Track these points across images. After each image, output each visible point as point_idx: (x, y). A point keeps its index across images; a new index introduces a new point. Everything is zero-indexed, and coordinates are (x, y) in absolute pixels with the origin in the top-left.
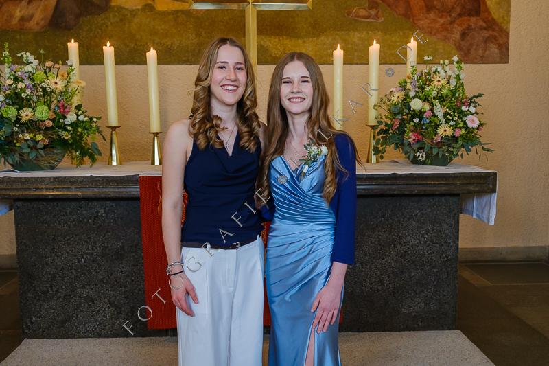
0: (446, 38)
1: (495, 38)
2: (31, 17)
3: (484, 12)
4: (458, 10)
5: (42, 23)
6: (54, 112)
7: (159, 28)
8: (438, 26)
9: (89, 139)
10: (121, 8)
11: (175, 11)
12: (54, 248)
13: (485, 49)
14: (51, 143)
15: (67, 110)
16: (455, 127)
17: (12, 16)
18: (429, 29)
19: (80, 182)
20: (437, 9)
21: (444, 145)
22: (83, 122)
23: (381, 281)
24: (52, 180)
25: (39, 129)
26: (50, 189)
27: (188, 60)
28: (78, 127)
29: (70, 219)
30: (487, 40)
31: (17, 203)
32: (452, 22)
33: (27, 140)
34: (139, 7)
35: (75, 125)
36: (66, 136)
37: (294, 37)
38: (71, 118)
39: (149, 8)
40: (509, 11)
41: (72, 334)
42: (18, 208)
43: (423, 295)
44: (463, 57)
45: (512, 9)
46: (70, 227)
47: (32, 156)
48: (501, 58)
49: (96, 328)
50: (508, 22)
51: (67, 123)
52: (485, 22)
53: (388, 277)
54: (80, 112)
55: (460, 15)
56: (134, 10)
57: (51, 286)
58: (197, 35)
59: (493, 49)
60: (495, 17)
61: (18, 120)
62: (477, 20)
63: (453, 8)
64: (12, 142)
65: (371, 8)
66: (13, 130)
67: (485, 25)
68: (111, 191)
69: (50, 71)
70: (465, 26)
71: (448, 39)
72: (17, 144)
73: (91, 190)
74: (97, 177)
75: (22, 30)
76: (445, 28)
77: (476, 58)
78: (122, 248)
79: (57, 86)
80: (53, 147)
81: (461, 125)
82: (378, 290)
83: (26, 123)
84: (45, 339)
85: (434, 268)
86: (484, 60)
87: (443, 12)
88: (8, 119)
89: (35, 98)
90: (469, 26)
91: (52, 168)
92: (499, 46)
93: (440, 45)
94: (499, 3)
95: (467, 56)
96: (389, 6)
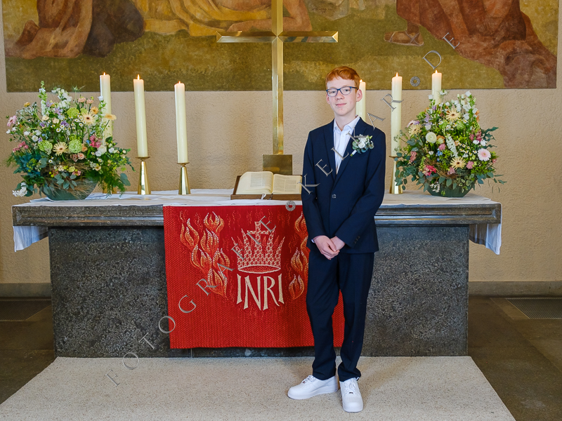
0: (489, 63)
1: (541, 62)
2: (66, 44)
3: (530, 35)
4: (503, 33)
5: (76, 50)
6: (86, 145)
7: (193, 54)
8: (481, 50)
9: (119, 171)
10: (155, 34)
11: (209, 37)
12: (84, 273)
13: (531, 74)
14: (83, 174)
15: (97, 144)
16: (468, 160)
17: (46, 43)
18: (472, 53)
19: (109, 211)
20: (480, 33)
21: (458, 177)
22: (113, 154)
23: (393, 307)
24: (83, 209)
25: (73, 162)
26: (82, 217)
27: (222, 86)
28: (108, 159)
29: (99, 245)
30: (533, 64)
31: (52, 230)
32: (496, 46)
33: (60, 172)
34: (173, 33)
35: (105, 157)
36: (97, 167)
37: (331, 62)
38: (101, 150)
39: (183, 34)
40: (557, 34)
41: (101, 354)
42: (52, 235)
43: (433, 322)
44: (508, 82)
45: (559, 32)
46: (99, 253)
47: (65, 187)
48: (548, 83)
49: (123, 348)
50: (556, 45)
51: (98, 155)
52: (531, 46)
53: (400, 304)
54: (111, 145)
55: (504, 39)
56: (168, 36)
57: (82, 308)
58: (231, 61)
59: (540, 73)
60: (542, 41)
61: (53, 153)
62: (522, 43)
63: (497, 31)
64: (47, 173)
65: (410, 32)
66: (48, 162)
67: (530, 48)
68: (137, 220)
69: (83, 105)
70: (510, 50)
71: (492, 64)
72: (52, 176)
73: (119, 218)
74: (124, 207)
75: (56, 57)
76: (488, 52)
77: (521, 84)
78: (148, 273)
79: (88, 121)
80: (84, 178)
81: (473, 158)
82: (390, 317)
83: (61, 156)
84: (76, 358)
85: (444, 295)
86: (530, 85)
87: (486, 35)
88: (44, 152)
89: (69, 133)
90: (514, 50)
91: (83, 197)
92: (546, 71)
93: (484, 70)
94: (545, 26)
95: (511, 81)
96: (429, 29)
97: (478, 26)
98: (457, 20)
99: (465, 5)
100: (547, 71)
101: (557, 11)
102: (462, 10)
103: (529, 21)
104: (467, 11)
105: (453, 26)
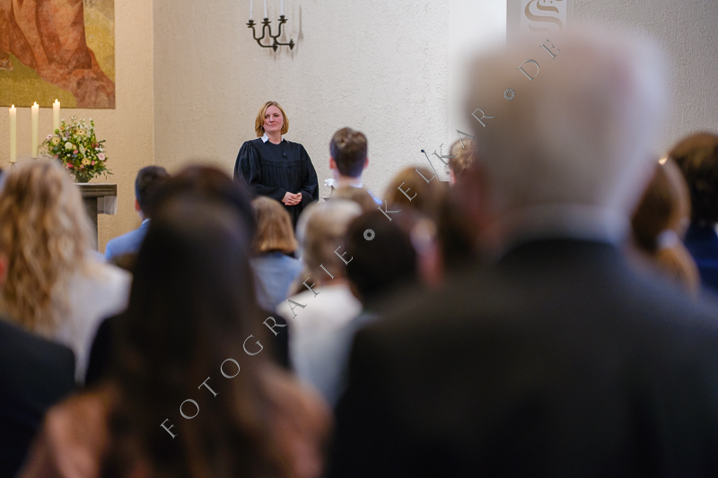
0: (65, 86)
1: (104, 87)
3: (95, 65)
4: (74, 63)
8: (58, 76)
13: (97, 96)
16: (92, 160)
18: (51, 78)
20: (58, 62)
21: (86, 170)
30: (97, 89)
32: (70, 73)
40: (114, 66)
44: (80, 103)
45: (116, 64)
48: (110, 104)
50: (114, 75)
52: (95, 74)
55: (75, 67)
59: (103, 97)
60: (104, 70)
62: (89, 72)
63: (69, 61)
65: (2, 58)
67: (95, 76)
70: (80, 77)
71: (67, 87)
76: (64, 78)
77: (89, 104)
81: (95, 159)
86: (96, 106)
87: (61, 64)
90: (83, 77)
93: (61, 92)
94: (106, 59)
95: (82, 102)
96: (18, 57)
97: (55, 56)
98: (39, 51)
99: (45, 38)
100: (108, 95)
101: (113, 48)
102: (42, 43)
103: (93, 55)
104: (46, 43)
105: (36, 56)
